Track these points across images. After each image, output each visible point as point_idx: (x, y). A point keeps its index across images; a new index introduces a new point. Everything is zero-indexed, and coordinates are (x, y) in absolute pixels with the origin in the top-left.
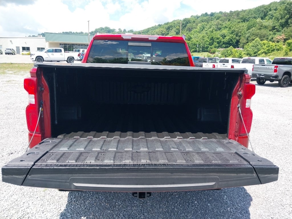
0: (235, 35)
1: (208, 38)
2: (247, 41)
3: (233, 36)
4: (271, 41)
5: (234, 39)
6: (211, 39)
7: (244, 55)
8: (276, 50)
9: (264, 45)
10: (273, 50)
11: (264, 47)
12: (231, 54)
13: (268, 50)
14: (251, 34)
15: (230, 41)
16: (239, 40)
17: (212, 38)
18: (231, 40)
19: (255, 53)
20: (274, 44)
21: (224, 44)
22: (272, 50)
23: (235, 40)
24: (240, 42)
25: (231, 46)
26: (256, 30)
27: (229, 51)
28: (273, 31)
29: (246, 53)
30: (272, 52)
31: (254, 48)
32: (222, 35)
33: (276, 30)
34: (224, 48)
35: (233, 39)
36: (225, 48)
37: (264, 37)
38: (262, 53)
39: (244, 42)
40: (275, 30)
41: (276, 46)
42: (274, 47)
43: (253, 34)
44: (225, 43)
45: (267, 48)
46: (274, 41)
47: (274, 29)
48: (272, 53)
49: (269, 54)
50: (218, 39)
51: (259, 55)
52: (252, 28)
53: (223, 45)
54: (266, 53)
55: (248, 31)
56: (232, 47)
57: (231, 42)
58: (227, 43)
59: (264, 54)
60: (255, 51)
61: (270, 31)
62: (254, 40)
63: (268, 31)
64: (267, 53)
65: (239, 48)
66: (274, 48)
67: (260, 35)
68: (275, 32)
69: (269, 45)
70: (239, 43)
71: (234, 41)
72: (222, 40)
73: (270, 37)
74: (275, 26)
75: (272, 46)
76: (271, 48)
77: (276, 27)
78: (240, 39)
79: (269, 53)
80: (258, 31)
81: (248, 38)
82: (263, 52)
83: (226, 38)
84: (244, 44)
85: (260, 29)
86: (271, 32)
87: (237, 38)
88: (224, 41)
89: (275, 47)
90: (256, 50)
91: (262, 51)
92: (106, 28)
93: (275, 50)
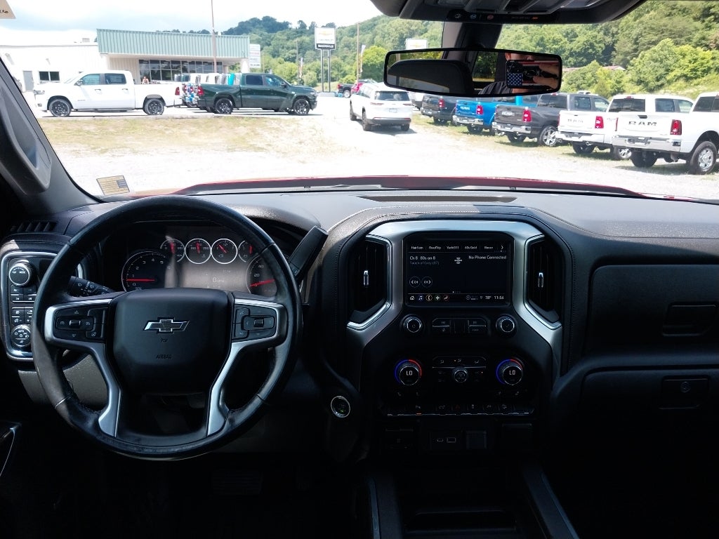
0: (602, 33)
1: (531, 41)
2: (635, 46)
3: (596, 33)
4: (701, 45)
5: (600, 42)
6: (538, 44)
7: (628, 85)
8: (715, 70)
9: (684, 56)
10: (707, 71)
11: (682, 62)
12: (593, 82)
13: (694, 70)
14: (645, 28)
15: (588, 49)
16: (613, 45)
17: (542, 39)
18: (592, 46)
19: (658, 80)
20: (709, 54)
21: (571, 55)
22: (704, 71)
23: (603, 46)
24: (614, 50)
25: (594, 62)
26: (658, 17)
27: (589, 75)
28: (703, 21)
29: (636, 79)
30: (703, 76)
31: (657, 64)
32: (568, 34)
33: (712, 17)
34: (572, 66)
35: (596, 41)
36: (575, 65)
37: (681, 36)
38: (678, 78)
39: (627, 49)
40: (709, 18)
41: (713, 58)
42: (708, 62)
43: (652, 29)
44: (575, 52)
45: (691, 66)
46: (708, 47)
47: (708, 15)
48: (704, 78)
49: (695, 81)
50: (555, 42)
51: (669, 82)
52: (648, 12)
53: (570, 59)
54: (687, 78)
55: (638, 21)
56: (597, 63)
57: (590, 51)
58: (579, 54)
59: (681, 82)
60: (658, 73)
61: (696, 19)
62: (655, 43)
63: (691, 20)
64: (691, 78)
65: (611, 65)
66: (709, 64)
67: (671, 31)
68: (710, 22)
69: (696, 57)
70: (614, 53)
71: (600, 48)
72: (568, 46)
73: (697, 36)
74: (710, 8)
75: (703, 59)
76: (702, 64)
77: (712, 10)
78: (615, 42)
79: (696, 78)
80: (665, 21)
81: (637, 39)
82: (679, 74)
83: (577, 39)
84: (627, 54)
85: (669, 15)
86: (698, 24)
87: (609, 40)
88: (572, 49)
89: (711, 62)
90: (662, 71)
91: (678, 72)
92: (267, 19)
93: (712, 71)
